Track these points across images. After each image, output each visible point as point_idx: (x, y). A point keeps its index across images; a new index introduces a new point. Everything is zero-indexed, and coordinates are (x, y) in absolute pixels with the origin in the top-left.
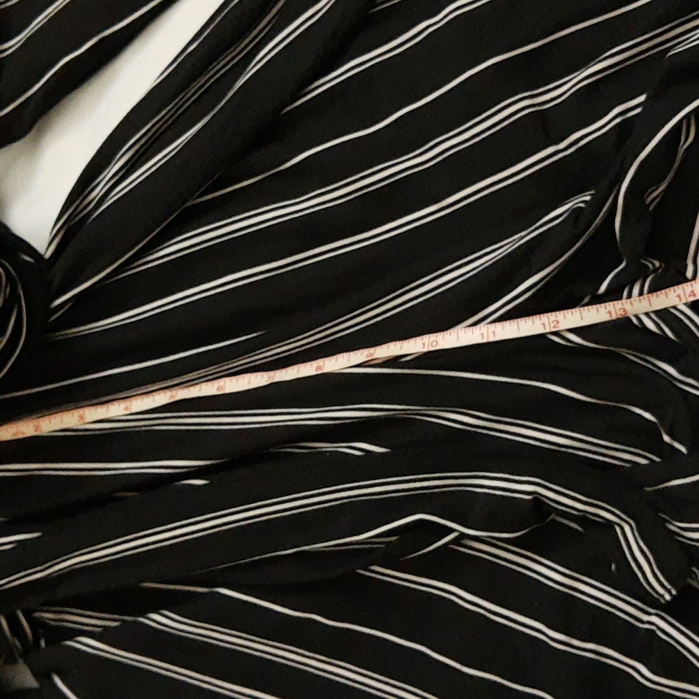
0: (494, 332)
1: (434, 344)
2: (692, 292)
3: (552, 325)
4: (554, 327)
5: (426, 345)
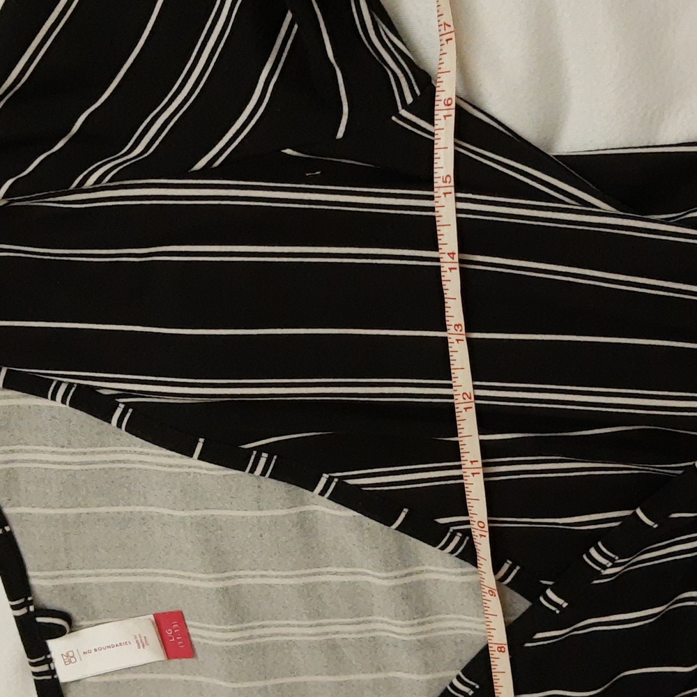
0: (472, 462)
2: (449, 254)
3: (468, 400)
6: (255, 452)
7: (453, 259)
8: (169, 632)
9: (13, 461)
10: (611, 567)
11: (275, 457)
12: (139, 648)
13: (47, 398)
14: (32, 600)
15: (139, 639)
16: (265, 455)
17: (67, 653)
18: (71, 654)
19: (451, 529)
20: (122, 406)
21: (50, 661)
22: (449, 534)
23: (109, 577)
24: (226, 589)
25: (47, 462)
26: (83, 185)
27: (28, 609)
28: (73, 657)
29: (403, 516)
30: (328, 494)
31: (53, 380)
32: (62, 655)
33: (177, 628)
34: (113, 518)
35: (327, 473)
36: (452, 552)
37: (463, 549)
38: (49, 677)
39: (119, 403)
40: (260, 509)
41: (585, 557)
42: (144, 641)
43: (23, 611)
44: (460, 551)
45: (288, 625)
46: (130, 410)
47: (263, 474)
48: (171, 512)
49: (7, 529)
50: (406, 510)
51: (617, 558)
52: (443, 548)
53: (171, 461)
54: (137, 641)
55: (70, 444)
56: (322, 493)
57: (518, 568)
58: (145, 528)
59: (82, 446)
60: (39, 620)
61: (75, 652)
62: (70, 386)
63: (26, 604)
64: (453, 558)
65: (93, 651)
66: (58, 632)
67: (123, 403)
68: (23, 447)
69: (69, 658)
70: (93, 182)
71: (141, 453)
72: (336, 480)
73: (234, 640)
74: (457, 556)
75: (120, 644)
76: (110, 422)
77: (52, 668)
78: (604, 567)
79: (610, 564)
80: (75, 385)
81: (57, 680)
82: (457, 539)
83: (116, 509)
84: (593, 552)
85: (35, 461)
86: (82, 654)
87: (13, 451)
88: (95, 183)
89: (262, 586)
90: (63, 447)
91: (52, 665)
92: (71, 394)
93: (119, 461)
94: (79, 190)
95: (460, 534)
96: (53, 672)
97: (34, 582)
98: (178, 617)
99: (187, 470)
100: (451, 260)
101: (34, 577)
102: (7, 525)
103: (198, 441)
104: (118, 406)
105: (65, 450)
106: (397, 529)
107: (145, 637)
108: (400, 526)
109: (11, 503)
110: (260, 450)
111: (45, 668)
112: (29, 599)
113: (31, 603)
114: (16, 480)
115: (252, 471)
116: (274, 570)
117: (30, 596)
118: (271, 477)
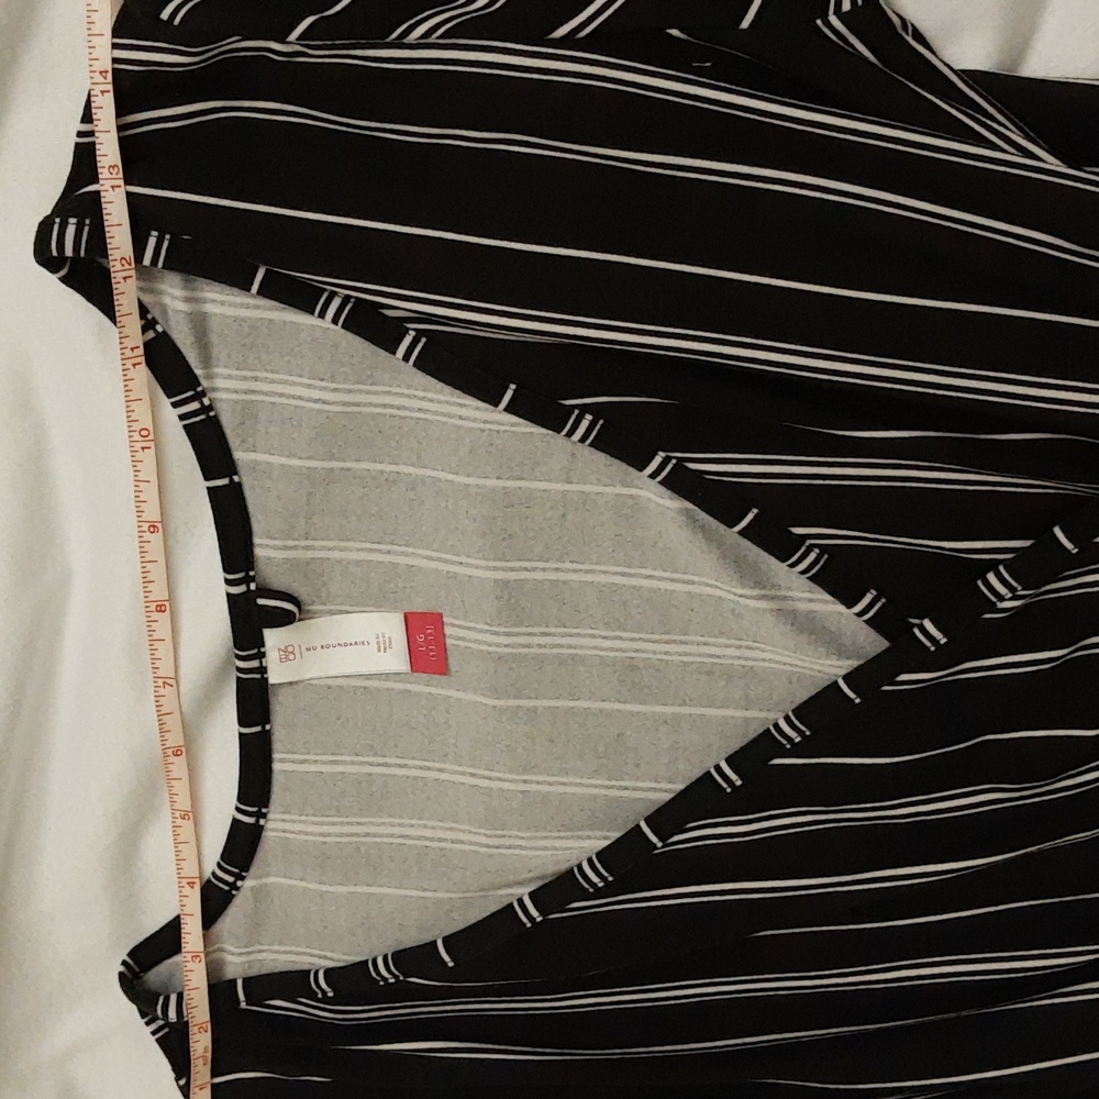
0: (132, 349)
1: (144, 433)
2: (101, 73)
3: (127, 267)
5: (145, 444)
6: (577, 412)
7: (105, 78)
8: (421, 639)
9: (253, 392)
10: (1010, 599)
11: (601, 422)
12: (379, 651)
13: (312, 313)
14: (254, 576)
15: (381, 639)
16: (589, 417)
17: (286, 647)
18: (290, 649)
19: (808, 542)
20: (412, 333)
21: (261, 656)
22: (803, 549)
23: (355, 552)
24: (506, 583)
25: (300, 398)
26: (405, 37)
27: (248, 586)
28: (292, 653)
29: (750, 516)
30: (659, 478)
31: (325, 290)
32: (279, 649)
33: (431, 635)
34: (374, 478)
35: (664, 451)
36: (803, 572)
37: (818, 571)
38: (258, 676)
39: (408, 329)
40: (569, 482)
41: (980, 583)
42: (387, 643)
43: (241, 589)
44: (814, 571)
45: (578, 635)
46: (424, 340)
47: (583, 440)
48: (451, 477)
49: (236, 478)
50: (755, 511)
51: (1020, 588)
52: (792, 566)
53: (463, 412)
54: (378, 643)
55: (333, 379)
56: (653, 476)
57: (883, 600)
58: (411, 495)
59: (345, 381)
60: (261, 601)
61: (297, 648)
62: (347, 299)
63: (247, 580)
64: (803, 579)
65: (319, 648)
66: (284, 619)
67: (414, 330)
68: (269, 375)
69: (287, 654)
70: (419, 35)
71: (423, 399)
72: (674, 461)
73: (506, 646)
74: (808, 578)
75: (356, 643)
76: (394, 353)
77: (264, 664)
78: (1002, 598)
79: (1010, 595)
80: (353, 300)
81: (267, 679)
82: (812, 556)
83: (379, 467)
84: (991, 577)
85: (281, 395)
86: (303, 649)
87: (256, 379)
88: (423, 37)
89: (554, 583)
90: (322, 380)
91: (264, 660)
92: (346, 312)
93: (391, 406)
94: (398, 44)
95: (817, 551)
96: (263, 670)
97: (259, 552)
98: (436, 620)
99: (482, 426)
101: (261, 545)
102: (236, 473)
103: (507, 388)
104: (407, 332)
105: (323, 384)
106: (740, 533)
107: (390, 638)
108: (743, 529)
109: (246, 445)
110: (584, 409)
111: (255, 664)
112: (252, 573)
113: (253, 579)
114: (256, 417)
115: (570, 434)
116: (572, 562)
117: (253, 570)
118: (591, 445)
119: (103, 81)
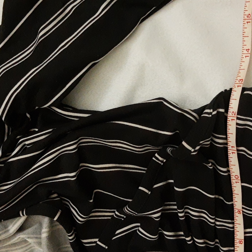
0: (232, 147)
2: (246, 50)
3: (234, 115)
4: (235, 115)
7: (248, 52)
100: (247, 52)
119: (247, 53)
